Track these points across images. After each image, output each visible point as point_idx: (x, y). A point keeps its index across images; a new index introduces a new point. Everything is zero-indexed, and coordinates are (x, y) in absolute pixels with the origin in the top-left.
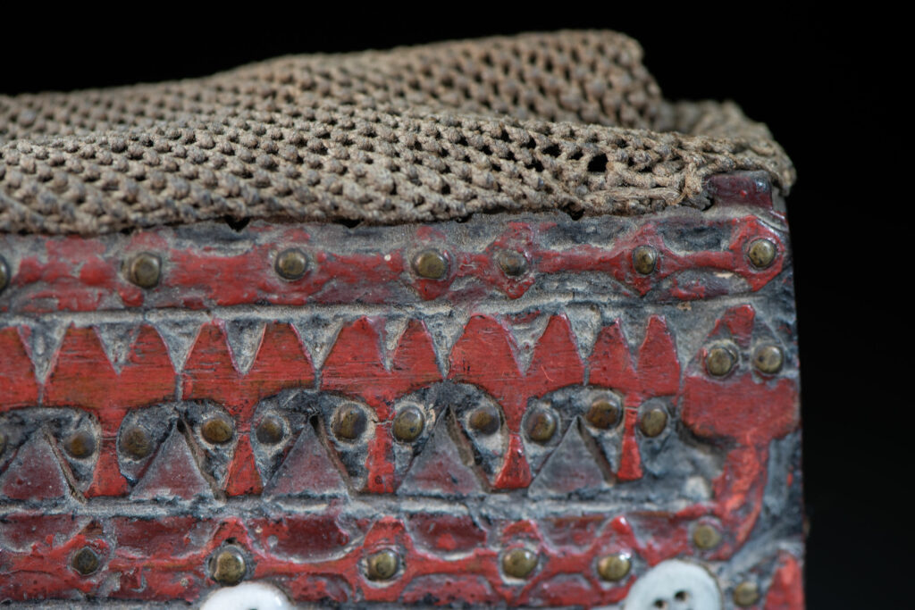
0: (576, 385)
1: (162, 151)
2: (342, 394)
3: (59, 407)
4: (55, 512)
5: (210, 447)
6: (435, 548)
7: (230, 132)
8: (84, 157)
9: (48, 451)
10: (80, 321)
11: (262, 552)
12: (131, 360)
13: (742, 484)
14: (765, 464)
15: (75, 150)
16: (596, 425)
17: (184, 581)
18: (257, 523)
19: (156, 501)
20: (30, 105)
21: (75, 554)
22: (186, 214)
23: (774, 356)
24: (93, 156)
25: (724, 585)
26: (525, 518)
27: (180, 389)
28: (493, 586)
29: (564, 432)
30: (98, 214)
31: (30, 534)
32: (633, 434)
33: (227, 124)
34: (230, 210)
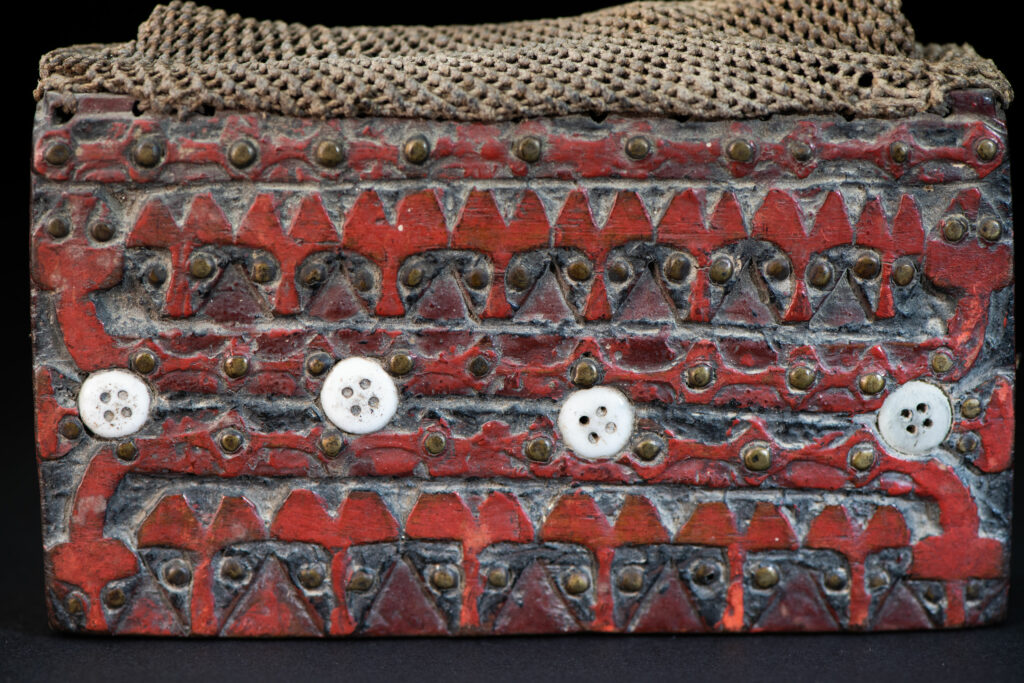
0: (847, 245)
1: (543, 63)
2: (673, 246)
3: (463, 250)
4: (457, 329)
5: (574, 283)
6: (739, 365)
7: (594, 50)
8: (486, 65)
9: (453, 283)
10: (480, 186)
11: (610, 364)
12: (517, 216)
13: (970, 323)
14: (987, 310)
15: (479, 61)
16: (861, 276)
17: (551, 383)
18: (607, 342)
19: (532, 323)
20: (444, 32)
21: (471, 361)
22: (561, 108)
23: (994, 227)
24: (492, 65)
25: (954, 402)
26: (807, 344)
27: (553, 239)
28: (782, 395)
29: (837, 280)
30: (496, 106)
31: (438, 345)
32: (888, 283)
33: (591, 45)
34: (593, 106)
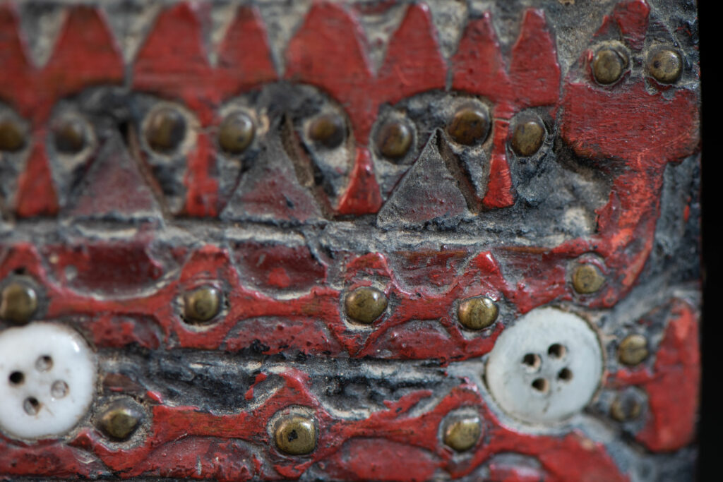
0: (436, 90)
2: (157, 93)
6: (265, 285)
11: (57, 286)
13: (631, 216)
14: (659, 194)
16: (458, 140)
18: (52, 250)
23: (671, 61)
25: (607, 340)
26: (373, 251)
28: (333, 333)
29: (421, 148)
32: (503, 152)
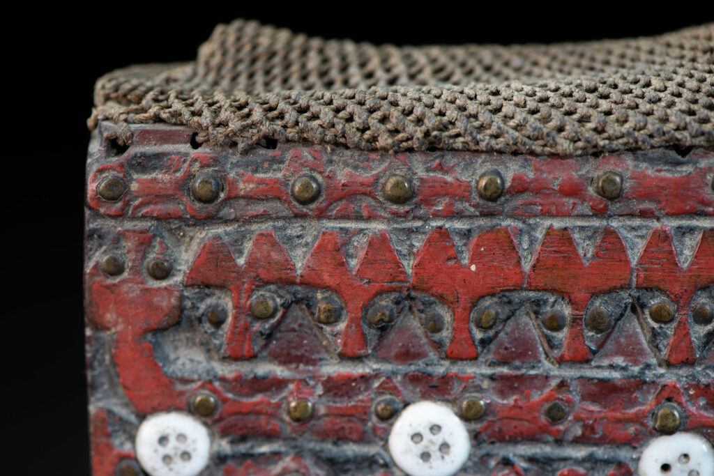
1: (625, 92)
3: (539, 291)
4: (533, 372)
5: (656, 325)
7: (678, 79)
8: (564, 95)
9: (529, 325)
10: (557, 224)
11: (693, 409)
12: (596, 255)
15: (557, 90)
17: (632, 430)
18: (691, 386)
19: (612, 367)
20: (520, 54)
21: (547, 406)
22: (644, 142)
24: (571, 95)
27: (634, 279)
30: (574, 140)
31: (513, 389)
33: (675, 73)
34: (678, 140)
